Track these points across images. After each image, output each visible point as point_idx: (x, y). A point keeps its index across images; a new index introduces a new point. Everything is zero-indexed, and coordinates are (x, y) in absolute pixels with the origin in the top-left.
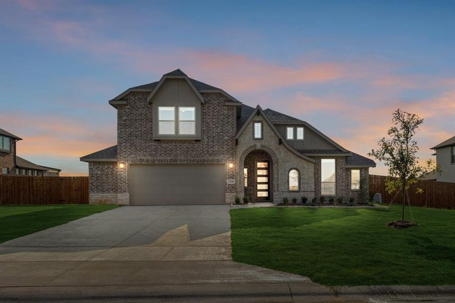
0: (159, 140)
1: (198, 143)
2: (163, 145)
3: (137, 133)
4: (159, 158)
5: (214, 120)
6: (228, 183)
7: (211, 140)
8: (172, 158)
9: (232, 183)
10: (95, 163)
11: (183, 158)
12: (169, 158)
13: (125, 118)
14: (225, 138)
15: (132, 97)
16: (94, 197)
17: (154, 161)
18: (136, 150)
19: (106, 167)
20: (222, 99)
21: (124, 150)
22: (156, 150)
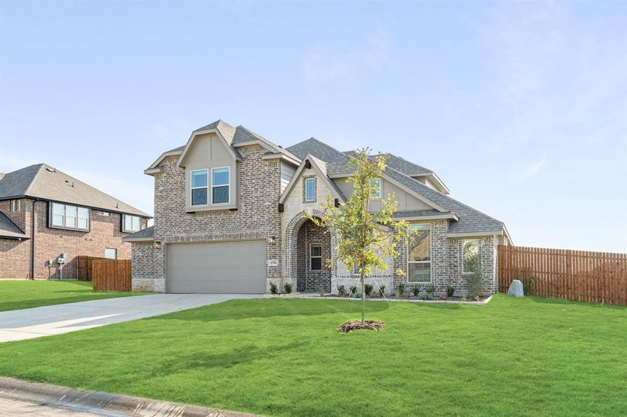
0: (194, 213)
1: (235, 212)
2: (198, 218)
3: (173, 206)
4: (194, 235)
5: (254, 181)
6: (270, 265)
7: (250, 207)
8: (207, 233)
9: (275, 265)
10: (136, 242)
11: (218, 233)
12: (203, 234)
13: (161, 188)
14: (266, 204)
15: (168, 163)
16: (136, 282)
17: (188, 238)
18: (171, 226)
19: (147, 247)
20: (262, 152)
21: (160, 227)
22: (191, 224)
